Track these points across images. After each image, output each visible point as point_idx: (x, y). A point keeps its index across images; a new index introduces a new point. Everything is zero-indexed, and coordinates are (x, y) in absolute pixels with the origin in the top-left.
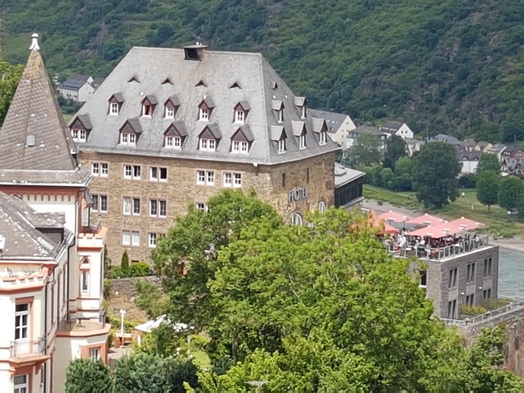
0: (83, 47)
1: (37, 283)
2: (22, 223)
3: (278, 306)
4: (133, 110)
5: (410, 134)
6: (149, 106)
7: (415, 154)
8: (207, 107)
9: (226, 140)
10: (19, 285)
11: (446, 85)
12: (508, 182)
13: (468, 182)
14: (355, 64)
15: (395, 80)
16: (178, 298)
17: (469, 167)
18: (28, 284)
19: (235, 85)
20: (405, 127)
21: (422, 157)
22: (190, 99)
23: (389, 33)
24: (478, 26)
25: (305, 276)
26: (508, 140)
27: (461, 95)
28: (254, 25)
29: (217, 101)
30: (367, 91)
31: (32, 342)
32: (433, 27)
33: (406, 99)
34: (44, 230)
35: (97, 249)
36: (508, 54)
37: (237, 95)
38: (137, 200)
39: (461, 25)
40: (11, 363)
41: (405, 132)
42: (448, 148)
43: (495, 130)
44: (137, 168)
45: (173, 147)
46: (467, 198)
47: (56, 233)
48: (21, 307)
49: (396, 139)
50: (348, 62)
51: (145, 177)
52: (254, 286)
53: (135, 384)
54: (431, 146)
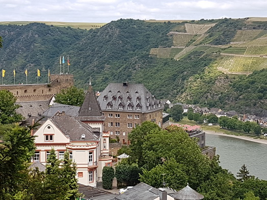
0: (85, 83)
1: (94, 147)
2: (89, 131)
3: (161, 152)
4: (110, 100)
5: (170, 103)
6: (114, 98)
7: (171, 108)
8: (129, 98)
9: (135, 106)
10: (90, 147)
11: (178, 90)
12: (196, 114)
13: (185, 115)
14: (155, 85)
15: (165, 89)
16: (133, 149)
17: (186, 111)
18: (92, 147)
19: (137, 92)
20: (168, 101)
21: (173, 109)
22: (125, 96)
23: (163, 77)
24: (186, 75)
25: (167, 144)
26: (194, 104)
27: (182, 93)
28: (129, 76)
29: (132, 96)
30: (158, 92)
31: (93, 163)
32: (174, 75)
33: (168, 94)
34: (95, 132)
35: (108, 137)
36: (194, 82)
37: (137, 95)
38: (112, 123)
39: (181, 75)
40: (88, 168)
41: (168, 102)
42: (180, 106)
43: (191, 101)
44: (112, 114)
45: (121, 109)
46: (186, 119)
47: (98, 133)
48: (90, 153)
49: (166, 104)
50: (153, 85)
51: (114, 117)
52: (154, 147)
53: (121, 173)
54: (176, 105)
